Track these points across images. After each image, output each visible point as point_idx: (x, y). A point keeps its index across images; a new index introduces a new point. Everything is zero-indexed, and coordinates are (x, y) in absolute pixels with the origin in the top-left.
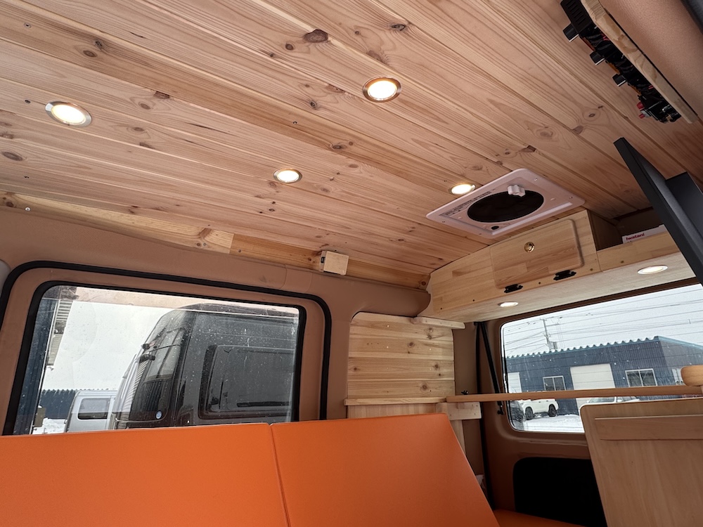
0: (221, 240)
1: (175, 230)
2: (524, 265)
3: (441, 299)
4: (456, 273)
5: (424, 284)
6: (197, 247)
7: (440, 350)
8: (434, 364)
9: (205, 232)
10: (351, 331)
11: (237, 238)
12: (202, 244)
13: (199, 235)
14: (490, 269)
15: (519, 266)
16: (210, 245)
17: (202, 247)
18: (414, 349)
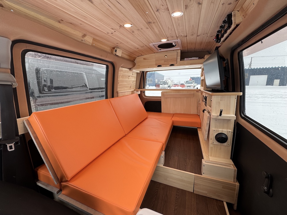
0: (89, 40)
1: (75, 33)
2: (164, 61)
3: (139, 65)
4: (144, 59)
5: (134, 60)
6: (81, 41)
7: (133, 78)
8: (132, 81)
9: (84, 36)
10: (119, 73)
11: (94, 39)
12: (83, 40)
13: (82, 36)
14: (155, 60)
15: (162, 61)
16: (86, 41)
17: (83, 41)
18: (129, 78)
